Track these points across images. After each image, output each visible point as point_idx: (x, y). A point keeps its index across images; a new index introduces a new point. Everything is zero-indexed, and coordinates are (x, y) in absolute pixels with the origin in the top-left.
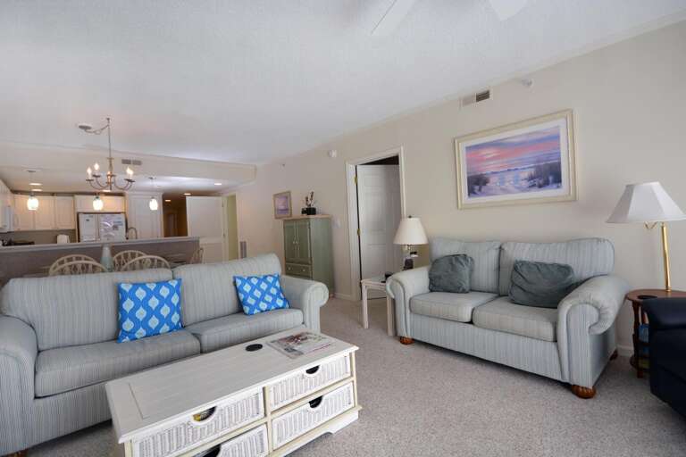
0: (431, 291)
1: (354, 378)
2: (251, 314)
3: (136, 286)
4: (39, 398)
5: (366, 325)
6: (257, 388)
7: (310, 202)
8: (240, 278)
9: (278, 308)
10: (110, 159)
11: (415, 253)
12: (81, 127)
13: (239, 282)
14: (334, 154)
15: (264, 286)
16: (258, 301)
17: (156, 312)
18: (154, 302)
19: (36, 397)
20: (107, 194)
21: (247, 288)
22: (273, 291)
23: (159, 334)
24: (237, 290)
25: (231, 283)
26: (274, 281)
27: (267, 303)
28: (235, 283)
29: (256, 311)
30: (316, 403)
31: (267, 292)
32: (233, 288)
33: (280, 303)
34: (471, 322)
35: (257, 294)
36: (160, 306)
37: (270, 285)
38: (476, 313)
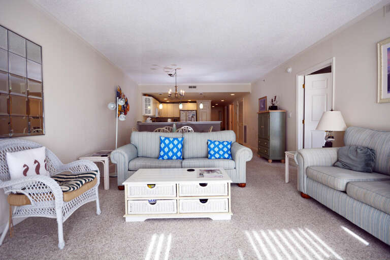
0: (334, 165)
1: (229, 197)
2: (210, 158)
3: (166, 138)
4: (130, 171)
5: (287, 181)
6: (174, 184)
7: (274, 102)
8: (210, 141)
9: (225, 158)
10: (176, 87)
11: (333, 137)
12: (169, 75)
13: (209, 143)
14: (290, 70)
15: (221, 146)
16: (215, 153)
17: (171, 150)
18: (171, 146)
19: (129, 170)
20: (190, 102)
21: (212, 146)
22: (225, 149)
23: (172, 159)
24: (208, 146)
25: (206, 143)
26: (228, 145)
27: (220, 154)
28: (208, 142)
29: (213, 157)
30: (204, 201)
31: (222, 149)
32: (207, 145)
33: (226, 156)
34: (345, 192)
35: (216, 149)
36: (173, 148)
37: (224, 146)
38: (349, 185)
